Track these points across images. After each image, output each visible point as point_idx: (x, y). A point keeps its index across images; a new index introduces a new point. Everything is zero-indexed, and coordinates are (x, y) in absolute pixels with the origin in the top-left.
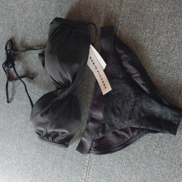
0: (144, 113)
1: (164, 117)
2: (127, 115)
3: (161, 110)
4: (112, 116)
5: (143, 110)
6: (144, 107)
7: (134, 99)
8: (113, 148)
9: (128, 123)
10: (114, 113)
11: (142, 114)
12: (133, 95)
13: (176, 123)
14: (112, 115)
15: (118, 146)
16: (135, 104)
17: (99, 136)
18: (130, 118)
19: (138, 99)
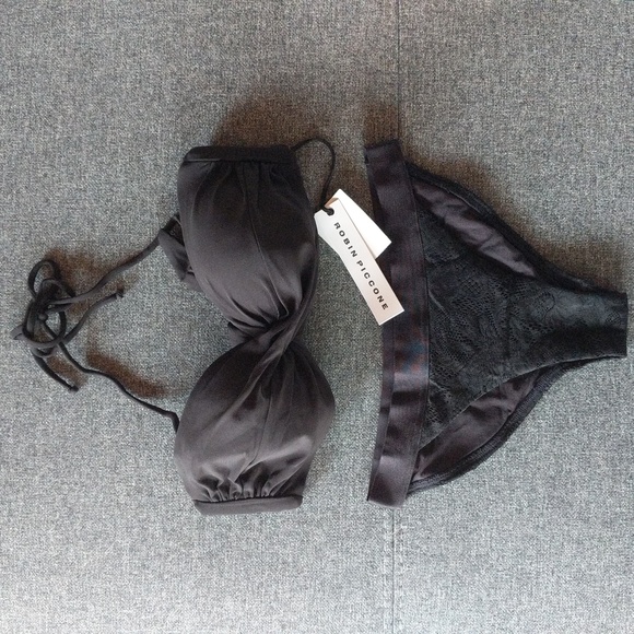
0: (539, 327)
1: (589, 321)
2: (497, 349)
3: (579, 305)
4: (458, 366)
5: (533, 323)
6: (535, 313)
7: (505, 301)
8: (475, 452)
9: (504, 369)
10: (461, 356)
11: (535, 333)
12: (498, 294)
13: (622, 327)
14: (457, 364)
15: (492, 439)
16: (510, 314)
17: (432, 433)
18: (507, 355)
19: (513, 299)
